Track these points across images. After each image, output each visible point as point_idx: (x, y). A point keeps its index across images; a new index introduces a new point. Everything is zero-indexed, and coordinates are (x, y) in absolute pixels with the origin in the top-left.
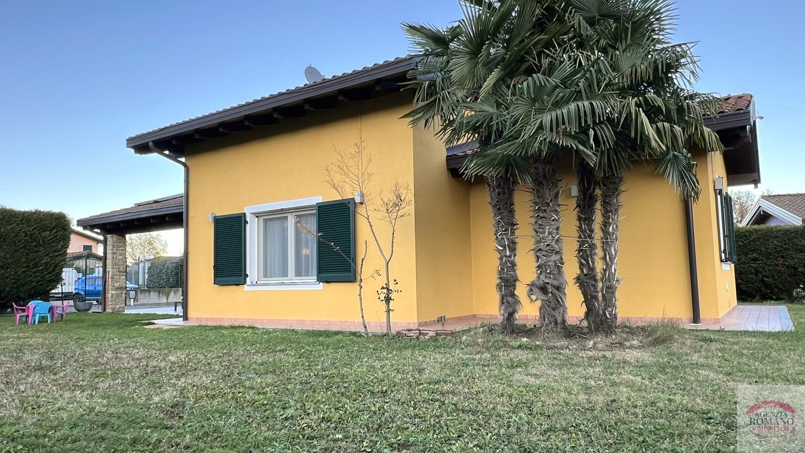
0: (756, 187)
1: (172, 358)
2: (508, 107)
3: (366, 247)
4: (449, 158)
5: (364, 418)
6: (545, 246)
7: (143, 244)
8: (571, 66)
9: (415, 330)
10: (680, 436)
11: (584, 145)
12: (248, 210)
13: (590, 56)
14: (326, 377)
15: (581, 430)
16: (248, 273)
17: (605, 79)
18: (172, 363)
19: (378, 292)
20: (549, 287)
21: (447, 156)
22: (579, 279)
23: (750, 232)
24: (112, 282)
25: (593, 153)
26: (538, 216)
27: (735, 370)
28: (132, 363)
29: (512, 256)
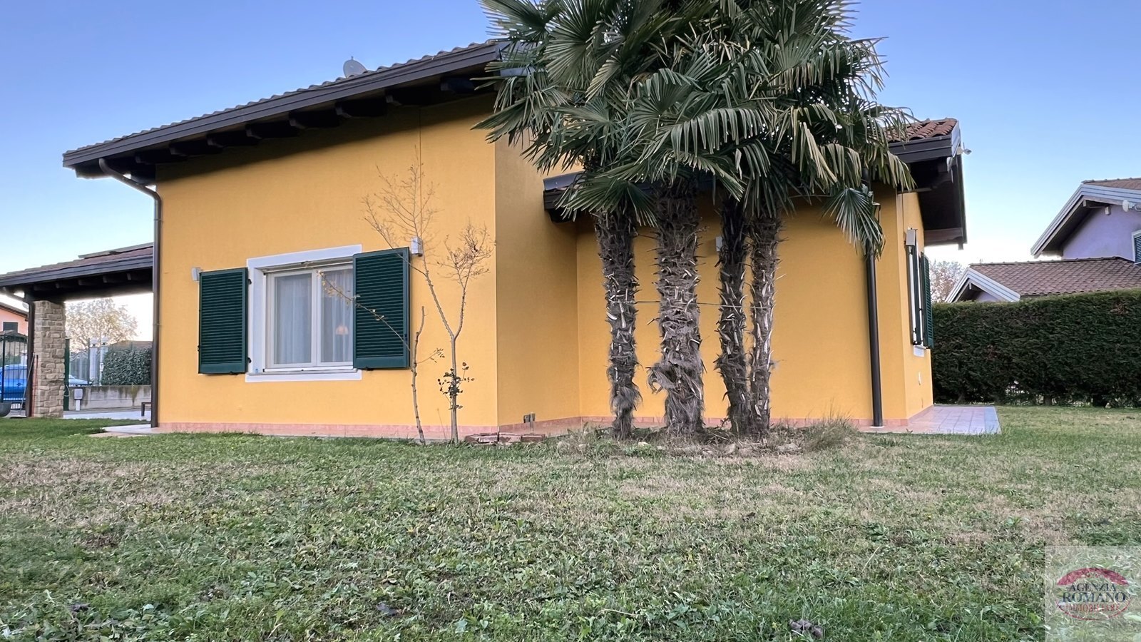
0: (961, 247)
1: (121, 473)
2: (625, 115)
3: (424, 315)
4: (547, 194)
5: (395, 542)
6: (673, 314)
7: (98, 321)
8: (713, 60)
9: (493, 434)
10: (834, 555)
11: (728, 171)
12: (252, 264)
13: (739, 49)
14: (351, 493)
15: (701, 551)
16: (250, 356)
17: (757, 80)
18: (120, 479)
19: (439, 380)
20: (678, 370)
21: (545, 192)
22: (721, 363)
23: (953, 310)
24: (42, 372)
25: (740, 183)
26: (665, 272)
27: (917, 478)
28: (54, 478)
29: (629, 329)
